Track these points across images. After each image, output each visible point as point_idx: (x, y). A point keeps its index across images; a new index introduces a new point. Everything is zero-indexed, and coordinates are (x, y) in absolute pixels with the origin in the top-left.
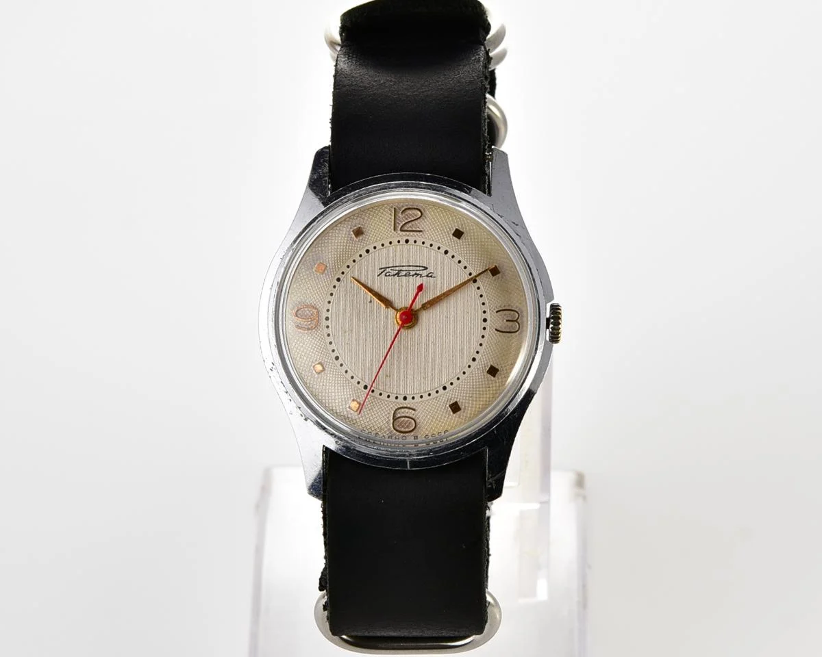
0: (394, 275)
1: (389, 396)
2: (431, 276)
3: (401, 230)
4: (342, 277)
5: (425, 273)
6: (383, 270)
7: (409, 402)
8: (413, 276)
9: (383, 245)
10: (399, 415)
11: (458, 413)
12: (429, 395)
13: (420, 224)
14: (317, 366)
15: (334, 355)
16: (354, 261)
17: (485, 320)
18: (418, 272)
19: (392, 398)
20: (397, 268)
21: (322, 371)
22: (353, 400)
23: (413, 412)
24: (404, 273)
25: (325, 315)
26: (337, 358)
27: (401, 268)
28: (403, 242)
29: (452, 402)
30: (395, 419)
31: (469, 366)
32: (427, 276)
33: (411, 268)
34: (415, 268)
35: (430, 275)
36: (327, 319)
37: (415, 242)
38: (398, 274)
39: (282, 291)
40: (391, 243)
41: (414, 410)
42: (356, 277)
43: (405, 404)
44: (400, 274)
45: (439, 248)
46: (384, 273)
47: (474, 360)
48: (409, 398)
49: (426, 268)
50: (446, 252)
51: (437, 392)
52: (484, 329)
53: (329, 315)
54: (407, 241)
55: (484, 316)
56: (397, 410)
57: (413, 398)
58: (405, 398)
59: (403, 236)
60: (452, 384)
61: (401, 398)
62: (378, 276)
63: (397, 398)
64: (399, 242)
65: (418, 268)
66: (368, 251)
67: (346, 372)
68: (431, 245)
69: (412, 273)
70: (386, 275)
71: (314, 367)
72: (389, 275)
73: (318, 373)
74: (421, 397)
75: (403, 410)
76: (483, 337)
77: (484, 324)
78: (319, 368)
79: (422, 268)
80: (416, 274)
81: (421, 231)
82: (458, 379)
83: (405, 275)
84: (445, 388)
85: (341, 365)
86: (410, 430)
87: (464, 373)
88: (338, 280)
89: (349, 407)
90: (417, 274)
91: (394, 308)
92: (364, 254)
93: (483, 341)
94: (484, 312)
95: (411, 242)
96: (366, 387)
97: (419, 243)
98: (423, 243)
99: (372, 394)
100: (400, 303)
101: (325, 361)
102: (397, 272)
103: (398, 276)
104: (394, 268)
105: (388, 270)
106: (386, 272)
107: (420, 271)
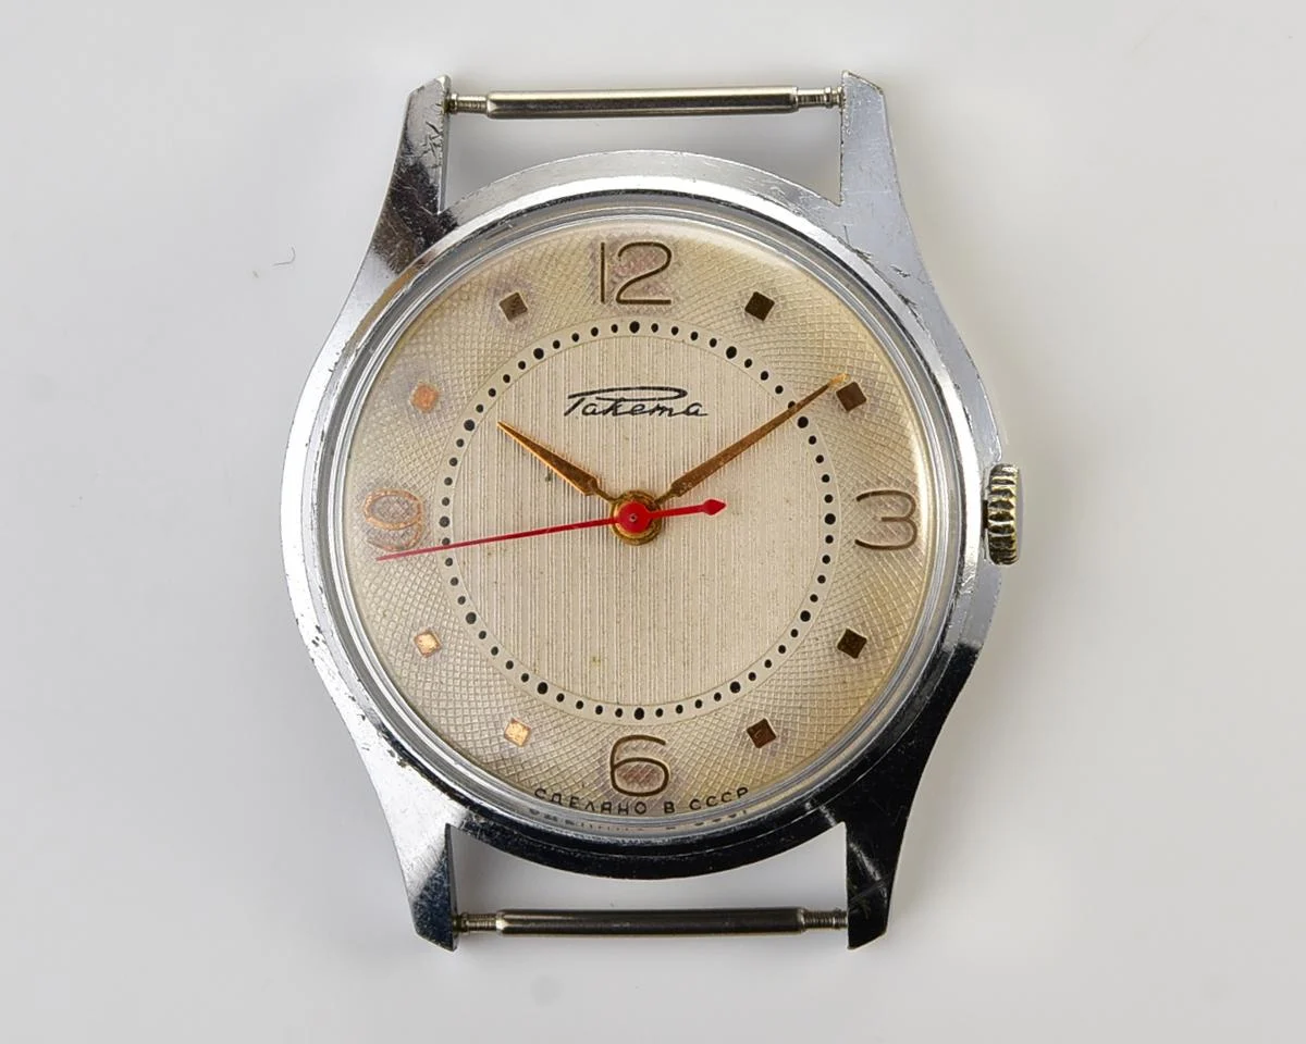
0: (605, 412)
1: (599, 710)
2: (696, 413)
3: (619, 301)
4: (477, 418)
5: (679, 405)
6: (578, 399)
7: (649, 725)
8: (652, 412)
9: (576, 338)
10: (627, 756)
11: (769, 746)
12: (699, 704)
13: (669, 285)
14: (423, 638)
15: (465, 610)
16: (507, 378)
17: (830, 519)
18: (662, 404)
19: (609, 713)
20: (612, 395)
21: (435, 651)
22: (513, 721)
23: (661, 747)
24: (628, 406)
25: (439, 512)
26: (471, 618)
27: (622, 394)
28: (624, 329)
29: (754, 722)
30: (614, 767)
31: (794, 633)
32: (687, 412)
33: (646, 394)
34: (656, 394)
35: (692, 410)
36: (445, 522)
37: (655, 328)
38: (614, 409)
39: (333, 453)
40: (595, 332)
41: (663, 743)
42: (511, 423)
43: (640, 727)
44: (620, 410)
45: (713, 343)
46: (580, 407)
47: (805, 616)
48: (649, 713)
49: (682, 394)
50: (731, 352)
51: (718, 697)
52: (829, 539)
53: (448, 512)
54: (635, 327)
55: (829, 509)
56: (618, 743)
57: (659, 713)
58: (639, 714)
59: (625, 315)
60: (752, 677)
61: (629, 713)
62: (566, 414)
63: (619, 713)
64: (615, 328)
65: (663, 394)
66: (539, 354)
67: (495, 651)
68: (694, 336)
69: (649, 406)
70: (584, 413)
71: (416, 639)
72: (594, 413)
73: (428, 655)
74: (679, 709)
75: (634, 743)
76: (826, 559)
77: (829, 529)
78: (428, 642)
79: (677, 394)
80: (658, 408)
81: (668, 302)
82: (768, 664)
83: (632, 412)
84: (735, 687)
85: (483, 635)
86: (656, 788)
87: (782, 649)
88: (470, 426)
89: (505, 736)
90: (663, 409)
91: (603, 495)
92: (530, 360)
93: (828, 570)
94: (829, 499)
95: (645, 328)
96: (543, 688)
97: (665, 330)
98: (675, 331)
99: (559, 705)
100: (621, 478)
101: (442, 627)
102: (612, 403)
103: (615, 414)
104: (605, 395)
105: (590, 399)
106: (584, 404)
107: (667, 400)
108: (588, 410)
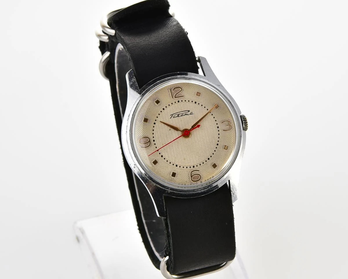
0: (177, 117)
1: (187, 167)
2: (192, 114)
3: (175, 97)
5: (189, 113)
7: (196, 168)
8: (185, 115)
9: (169, 105)
10: (193, 175)
11: (216, 168)
12: (203, 163)
13: (182, 93)
16: (159, 114)
17: (218, 127)
18: (186, 113)
19: (189, 167)
20: (178, 114)
24: (181, 115)
26: (162, 156)
27: (179, 113)
28: (177, 102)
29: (213, 164)
30: (191, 177)
31: (216, 148)
32: (190, 114)
33: (183, 112)
34: (185, 112)
36: (154, 141)
37: (182, 101)
38: (178, 116)
40: (172, 104)
41: (199, 171)
42: (161, 121)
43: (194, 169)
44: (179, 116)
45: (192, 102)
46: (172, 117)
47: (218, 144)
48: (195, 166)
49: (189, 111)
50: (196, 103)
51: (206, 161)
52: (219, 131)
53: (154, 139)
54: (178, 101)
56: (191, 172)
57: (197, 166)
58: (194, 167)
59: (176, 100)
60: (211, 156)
61: (192, 167)
62: (170, 118)
63: (190, 167)
64: (175, 102)
65: (186, 112)
66: (164, 109)
67: (167, 161)
68: (189, 101)
69: (184, 114)
70: (173, 117)
72: (175, 117)
74: (200, 165)
75: (194, 172)
76: (219, 134)
77: (218, 129)
80: (185, 114)
81: (183, 96)
82: (213, 154)
83: (181, 116)
84: (209, 159)
85: (165, 159)
86: (198, 179)
87: (215, 151)
88: (155, 123)
90: (186, 114)
91: (180, 130)
92: (162, 110)
93: (219, 136)
94: (217, 124)
95: (180, 101)
96: (177, 166)
97: (184, 101)
98: (185, 101)
99: (180, 168)
100: (182, 127)
101: (157, 159)
102: (177, 115)
103: (179, 117)
104: (176, 114)
105: (174, 115)
106: (173, 116)
107: (187, 113)
108: (174, 117)
